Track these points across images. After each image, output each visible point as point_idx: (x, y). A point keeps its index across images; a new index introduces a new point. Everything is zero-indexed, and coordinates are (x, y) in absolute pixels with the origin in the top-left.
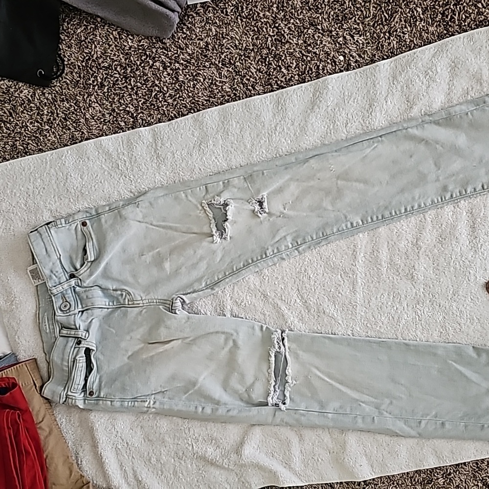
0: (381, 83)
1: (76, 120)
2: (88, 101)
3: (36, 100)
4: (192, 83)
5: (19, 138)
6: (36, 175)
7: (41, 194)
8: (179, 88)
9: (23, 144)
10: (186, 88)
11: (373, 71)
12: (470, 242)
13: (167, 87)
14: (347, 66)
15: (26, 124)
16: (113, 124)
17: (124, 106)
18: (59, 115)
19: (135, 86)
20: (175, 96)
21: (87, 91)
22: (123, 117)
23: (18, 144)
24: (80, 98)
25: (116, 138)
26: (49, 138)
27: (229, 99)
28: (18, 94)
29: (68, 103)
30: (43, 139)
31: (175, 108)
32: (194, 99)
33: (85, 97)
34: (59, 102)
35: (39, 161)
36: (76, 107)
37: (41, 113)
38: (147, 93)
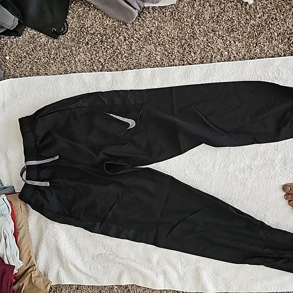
0: (246, 73)
1: (70, 60)
2: (78, 51)
3: (49, 45)
4: (139, 52)
5: (36, 65)
6: (42, 88)
7: (43, 99)
8: (131, 53)
9: (37, 68)
10: (135, 54)
11: (243, 65)
12: (281, 171)
13: (124, 51)
14: (229, 58)
15: (41, 57)
16: (90, 67)
17: (98, 58)
18: (60, 56)
19: (106, 48)
20: (128, 57)
21: (79, 45)
22: (97, 64)
23: (34, 68)
24: (74, 49)
25: (91, 75)
26: (53, 68)
27: (158, 65)
28: (39, 39)
29: (66, 50)
30: (49, 68)
31: (127, 64)
32: (139, 61)
33: (77, 49)
34: (61, 49)
35: (45, 80)
36: (71, 54)
37: (50, 53)
38: (113, 52)
